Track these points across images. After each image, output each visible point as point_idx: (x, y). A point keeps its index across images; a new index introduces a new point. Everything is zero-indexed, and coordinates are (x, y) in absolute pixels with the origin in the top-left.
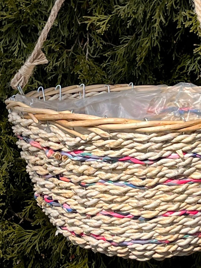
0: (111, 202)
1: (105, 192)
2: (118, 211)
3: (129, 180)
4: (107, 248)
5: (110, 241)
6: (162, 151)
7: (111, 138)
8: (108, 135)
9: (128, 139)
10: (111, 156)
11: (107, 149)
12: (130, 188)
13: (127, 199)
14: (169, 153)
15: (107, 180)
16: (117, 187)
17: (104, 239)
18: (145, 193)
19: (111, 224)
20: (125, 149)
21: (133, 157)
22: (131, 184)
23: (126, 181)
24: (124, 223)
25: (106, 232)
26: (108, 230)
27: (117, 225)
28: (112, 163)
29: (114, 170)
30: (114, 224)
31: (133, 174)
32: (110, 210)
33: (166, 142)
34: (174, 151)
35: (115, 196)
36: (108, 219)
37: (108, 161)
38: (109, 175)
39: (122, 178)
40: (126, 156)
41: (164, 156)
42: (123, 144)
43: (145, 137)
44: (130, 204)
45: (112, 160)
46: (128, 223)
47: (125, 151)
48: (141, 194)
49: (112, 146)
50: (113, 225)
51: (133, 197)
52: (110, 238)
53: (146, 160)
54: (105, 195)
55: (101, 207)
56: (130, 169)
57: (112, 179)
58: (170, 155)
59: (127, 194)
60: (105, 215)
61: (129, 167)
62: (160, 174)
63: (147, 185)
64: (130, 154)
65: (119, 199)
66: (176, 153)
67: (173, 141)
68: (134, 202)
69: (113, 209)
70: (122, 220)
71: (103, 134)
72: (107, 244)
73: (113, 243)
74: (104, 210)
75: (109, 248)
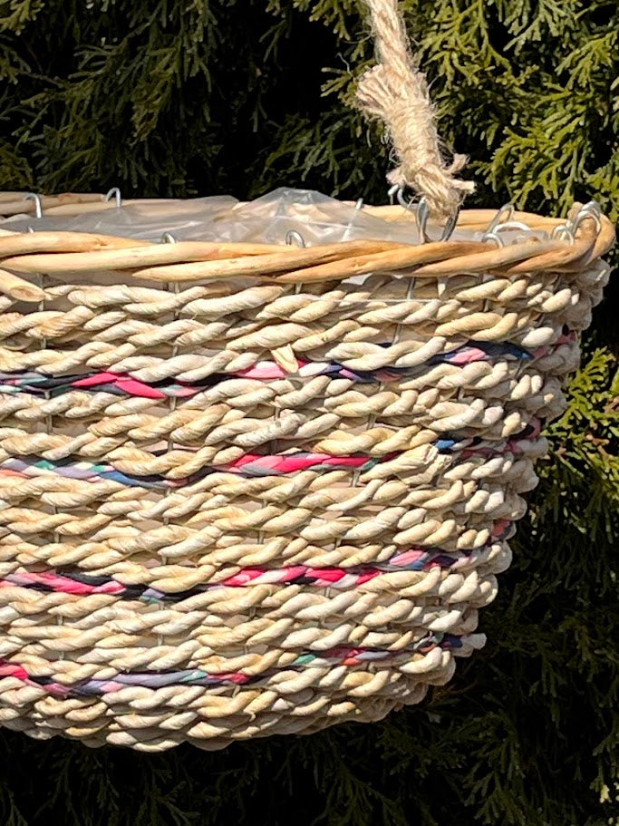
0: (46, 536)
1: (28, 501)
2: (69, 569)
3: (112, 455)
4: (30, 706)
5: (43, 680)
6: (226, 353)
7: (49, 307)
8: (37, 293)
9: (106, 308)
10: (48, 369)
11: (35, 345)
12: (113, 484)
13: (102, 526)
14: (248, 358)
15: (34, 457)
16: (68, 482)
17: (21, 675)
18: (164, 503)
19: (45, 617)
20: (96, 345)
21: (124, 374)
22: (117, 470)
23: (100, 459)
24: (91, 612)
25: (30, 648)
26: (34, 641)
27: (66, 619)
28: (51, 397)
29: (57, 421)
30: (56, 616)
31: (122, 434)
32: (41, 565)
33: (238, 317)
34: (265, 353)
35: (61, 516)
36: (35, 600)
37: (39, 390)
38: (40, 439)
39: (86, 449)
40: (100, 370)
41: (229, 368)
42: (89, 326)
43: (165, 301)
44: (112, 542)
45: (51, 386)
46: (104, 612)
47: (97, 352)
48: (150, 507)
49: (51, 333)
50: (54, 620)
51: (122, 516)
52: (42, 668)
53: (169, 381)
54: (26, 512)
55: (13, 559)
56: (113, 416)
57: (49, 455)
58: (251, 367)
59: (102, 509)
60: (28, 586)
61: (108, 410)
62: (217, 433)
63: (171, 474)
64: (114, 362)
65: (75, 526)
66: (272, 360)
67: (264, 314)
68: (127, 537)
69: (51, 562)
70: (87, 602)
71: (22, 290)
72: (32, 691)
73: (54, 686)
74: (22, 570)
75: (40, 706)
